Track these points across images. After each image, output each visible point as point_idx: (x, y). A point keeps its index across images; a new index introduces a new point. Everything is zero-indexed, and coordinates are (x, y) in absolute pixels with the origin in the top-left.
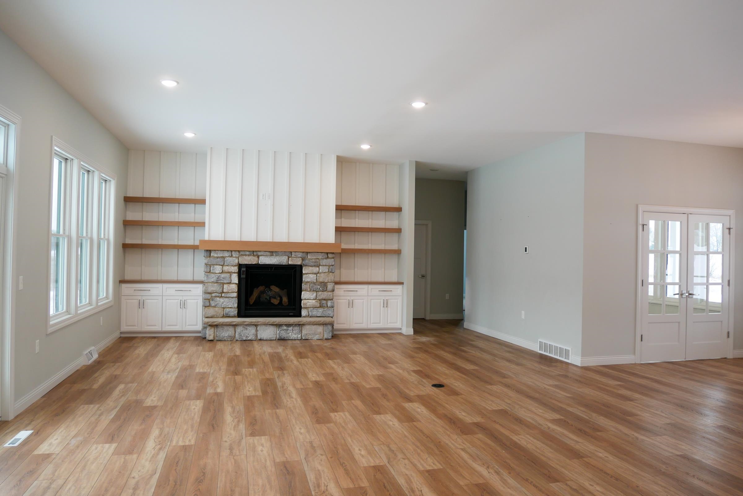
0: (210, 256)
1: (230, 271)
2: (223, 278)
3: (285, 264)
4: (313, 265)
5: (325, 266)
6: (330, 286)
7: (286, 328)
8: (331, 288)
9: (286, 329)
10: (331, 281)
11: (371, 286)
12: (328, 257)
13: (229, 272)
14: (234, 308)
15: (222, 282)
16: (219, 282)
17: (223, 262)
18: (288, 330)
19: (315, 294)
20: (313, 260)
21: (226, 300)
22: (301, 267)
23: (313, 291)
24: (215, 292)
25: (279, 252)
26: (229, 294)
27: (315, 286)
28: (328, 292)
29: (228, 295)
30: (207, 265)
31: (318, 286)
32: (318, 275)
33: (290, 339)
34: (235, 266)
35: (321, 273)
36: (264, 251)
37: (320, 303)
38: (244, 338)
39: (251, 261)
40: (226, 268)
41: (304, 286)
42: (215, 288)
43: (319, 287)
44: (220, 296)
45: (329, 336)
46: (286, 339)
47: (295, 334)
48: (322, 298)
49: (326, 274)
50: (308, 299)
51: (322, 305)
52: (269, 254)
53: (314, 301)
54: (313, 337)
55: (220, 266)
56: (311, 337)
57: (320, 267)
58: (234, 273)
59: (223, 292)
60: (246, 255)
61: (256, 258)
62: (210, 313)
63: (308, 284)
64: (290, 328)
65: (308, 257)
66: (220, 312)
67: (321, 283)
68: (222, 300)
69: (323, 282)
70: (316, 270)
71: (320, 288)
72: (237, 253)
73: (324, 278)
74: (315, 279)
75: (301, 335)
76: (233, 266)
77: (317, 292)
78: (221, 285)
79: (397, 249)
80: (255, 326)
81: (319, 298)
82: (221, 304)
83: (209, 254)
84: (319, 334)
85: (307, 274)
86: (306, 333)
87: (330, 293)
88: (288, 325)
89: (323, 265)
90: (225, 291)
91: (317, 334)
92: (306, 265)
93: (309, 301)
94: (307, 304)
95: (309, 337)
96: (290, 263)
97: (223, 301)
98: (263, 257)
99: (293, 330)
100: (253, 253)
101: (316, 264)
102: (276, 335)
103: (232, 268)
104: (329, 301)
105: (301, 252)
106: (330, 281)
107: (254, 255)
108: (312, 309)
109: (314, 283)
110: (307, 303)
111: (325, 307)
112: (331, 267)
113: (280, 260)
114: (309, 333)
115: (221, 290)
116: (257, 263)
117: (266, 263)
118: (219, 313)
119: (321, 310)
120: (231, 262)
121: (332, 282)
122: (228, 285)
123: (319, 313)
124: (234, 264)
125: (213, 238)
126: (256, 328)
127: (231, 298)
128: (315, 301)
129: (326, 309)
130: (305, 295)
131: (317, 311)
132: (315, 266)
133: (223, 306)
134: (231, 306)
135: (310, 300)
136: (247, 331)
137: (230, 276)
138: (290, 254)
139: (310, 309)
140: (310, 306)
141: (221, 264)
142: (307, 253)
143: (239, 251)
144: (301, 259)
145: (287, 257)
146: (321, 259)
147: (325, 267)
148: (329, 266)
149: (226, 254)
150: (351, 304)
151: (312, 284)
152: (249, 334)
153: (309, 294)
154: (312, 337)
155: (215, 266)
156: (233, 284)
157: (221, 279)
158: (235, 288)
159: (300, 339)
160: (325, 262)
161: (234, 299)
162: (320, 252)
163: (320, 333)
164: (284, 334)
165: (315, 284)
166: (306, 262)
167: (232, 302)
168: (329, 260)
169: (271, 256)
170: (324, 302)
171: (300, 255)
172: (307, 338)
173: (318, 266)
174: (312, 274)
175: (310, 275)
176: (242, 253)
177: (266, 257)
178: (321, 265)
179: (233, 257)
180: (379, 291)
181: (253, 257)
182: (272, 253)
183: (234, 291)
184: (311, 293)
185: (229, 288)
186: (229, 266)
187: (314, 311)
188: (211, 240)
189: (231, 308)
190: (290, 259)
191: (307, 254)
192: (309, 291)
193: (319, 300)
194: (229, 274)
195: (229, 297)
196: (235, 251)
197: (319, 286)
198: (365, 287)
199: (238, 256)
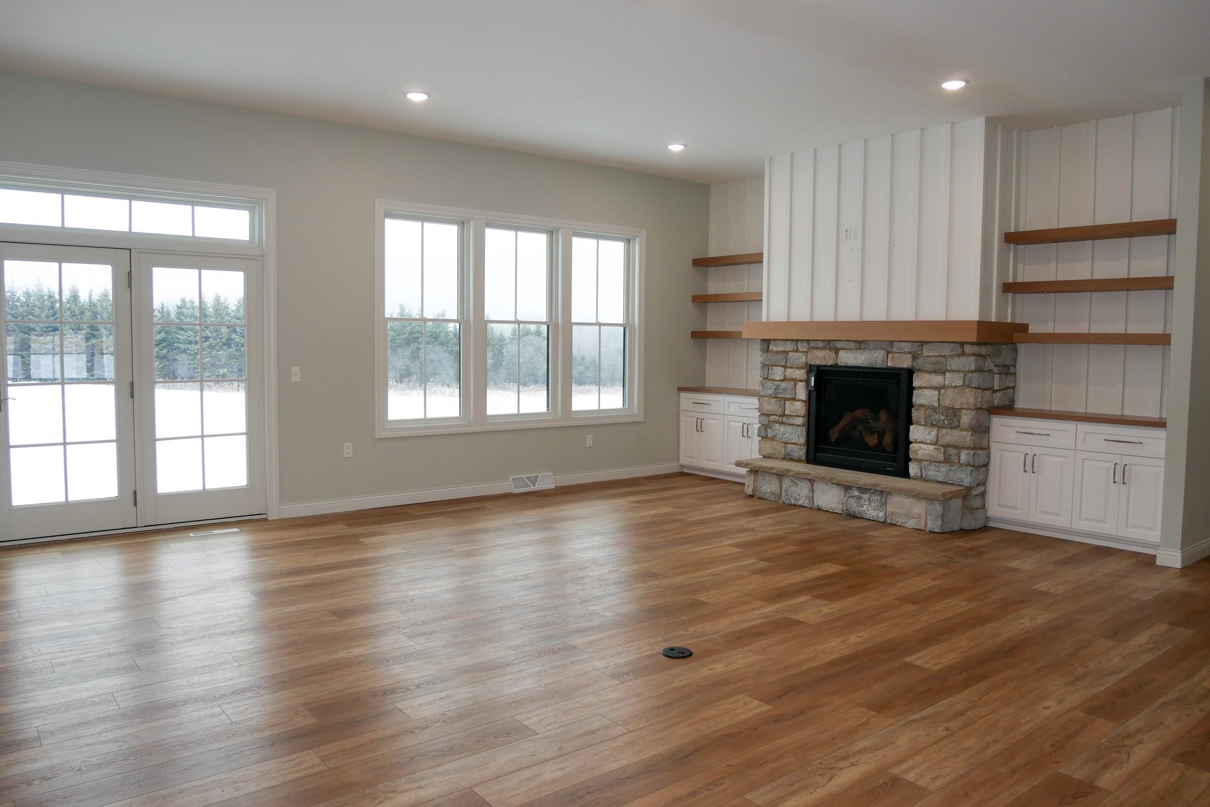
0: (768, 350)
1: (794, 377)
2: (784, 390)
3: (880, 366)
4: (931, 369)
5: (958, 373)
6: (966, 416)
7: (858, 494)
8: (968, 421)
9: (857, 496)
10: (968, 407)
11: (1084, 427)
12: (963, 354)
13: (793, 380)
14: (800, 445)
15: (783, 396)
16: (778, 396)
17: (785, 361)
18: (860, 498)
19: (934, 432)
20: (933, 359)
21: (789, 428)
22: (910, 373)
23: (932, 424)
24: (773, 413)
25: (869, 341)
26: (792, 418)
27: (935, 414)
28: (962, 430)
29: (791, 421)
30: (764, 366)
31: (941, 415)
32: (942, 391)
33: (864, 516)
34: (802, 368)
35: (948, 387)
36: (846, 341)
37: (945, 454)
38: (793, 502)
39: (825, 359)
40: (790, 373)
41: (915, 414)
42: (771, 406)
43: (943, 418)
44: (780, 421)
45: (937, 527)
46: (859, 516)
47: (874, 510)
48: (946, 441)
49: (957, 390)
50: (920, 442)
51: (949, 458)
52: (853, 345)
53: (932, 447)
54: (906, 522)
55: (781, 368)
56: (901, 521)
57: (947, 374)
58: (801, 381)
59: (784, 415)
60: (817, 348)
61: (833, 354)
62: (765, 449)
63: (921, 409)
64: (865, 495)
65: (923, 353)
66: (781, 450)
67: (948, 409)
68: (782, 429)
69: (952, 408)
70: (937, 380)
71: (944, 420)
72: (805, 344)
73: (952, 400)
74: (936, 399)
75: (884, 512)
76: (797, 368)
77: (939, 428)
78: (781, 401)
79: (1161, 331)
80: (810, 482)
81: (943, 441)
82: (780, 435)
83: (766, 347)
84: (915, 518)
85: (920, 388)
86: (892, 510)
87: (965, 433)
88: (863, 490)
89: (954, 371)
90: (787, 412)
91: (913, 518)
92: (919, 370)
93: (923, 446)
94: (919, 452)
95: (898, 520)
96: (890, 364)
97: (784, 430)
98: (844, 352)
99: (869, 499)
100: (830, 345)
101: (937, 367)
102: (842, 506)
103: (797, 371)
104: (964, 451)
105: (909, 342)
106: (965, 406)
107: (830, 349)
108: (928, 463)
109: (933, 409)
110: (917, 450)
111: (953, 462)
112: (970, 375)
113: (870, 359)
114: (897, 513)
115: (779, 412)
116: (834, 363)
117: (849, 365)
118: (778, 451)
119: (944, 468)
120: (796, 362)
121: (969, 409)
122: (791, 402)
123: (940, 474)
124: (800, 364)
125: (773, 319)
126: (810, 485)
127: (796, 426)
128: (935, 448)
129: (955, 468)
130: (916, 432)
131: (936, 470)
132: (935, 372)
133: (783, 440)
134: (795, 442)
135: (926, 443)
136: (797, 490)
137: (793, 386)
138: (888, 346)
139: (923, 463)
140: (923, 458)
141: (782, 364)
142: (922, 343)
143: (808, 341)
144: (909, 356)
145: (883, 353)
146: (949, 356)
147: (956, 375)
148: (965, 373)
149: (789, 347)
150: (1030, 465)
151: (930, 410)
152: (799, 495)
153: (923, 433)
154: (904, 521)
155: (775, 368)
156: (799, 400)
157: (781, 390)
158: (801, 409)
159: (882, 521)
160: (954, 363)
161: (800, 428)
162: (948, 342)
163: (919, 516)
164: (855, 505)
165: (935, 411)
166: (919, 363)
167: (797, 435)
168: (963, 359)
169: (857, 349)
170: (952, 451)
171: (907, 347)
172: (894, 522)
173: (943, 373)
174: (931, 388)
175: (926, 392)
176: (812, 344)
177: (850, 351)
178: (950, 371)
179: (800, 352)
180: (1106, 440)
181: (828, 351)
182: (860, 345)
183: (799, 414)
184: (928, 429)
185: (792, 408)
186: (794, 368)
187: (930, 467)
188: (771, 321)
189: (795, 444)
190: (890, 355)
191: (922, 346)
192: (922, 425)
193: (944, 446)
194: (793, 383)
195: (794, 425)
196: (802, 340)
197: (943, 415)
198: (1070, 426)
199: (805, 350)
